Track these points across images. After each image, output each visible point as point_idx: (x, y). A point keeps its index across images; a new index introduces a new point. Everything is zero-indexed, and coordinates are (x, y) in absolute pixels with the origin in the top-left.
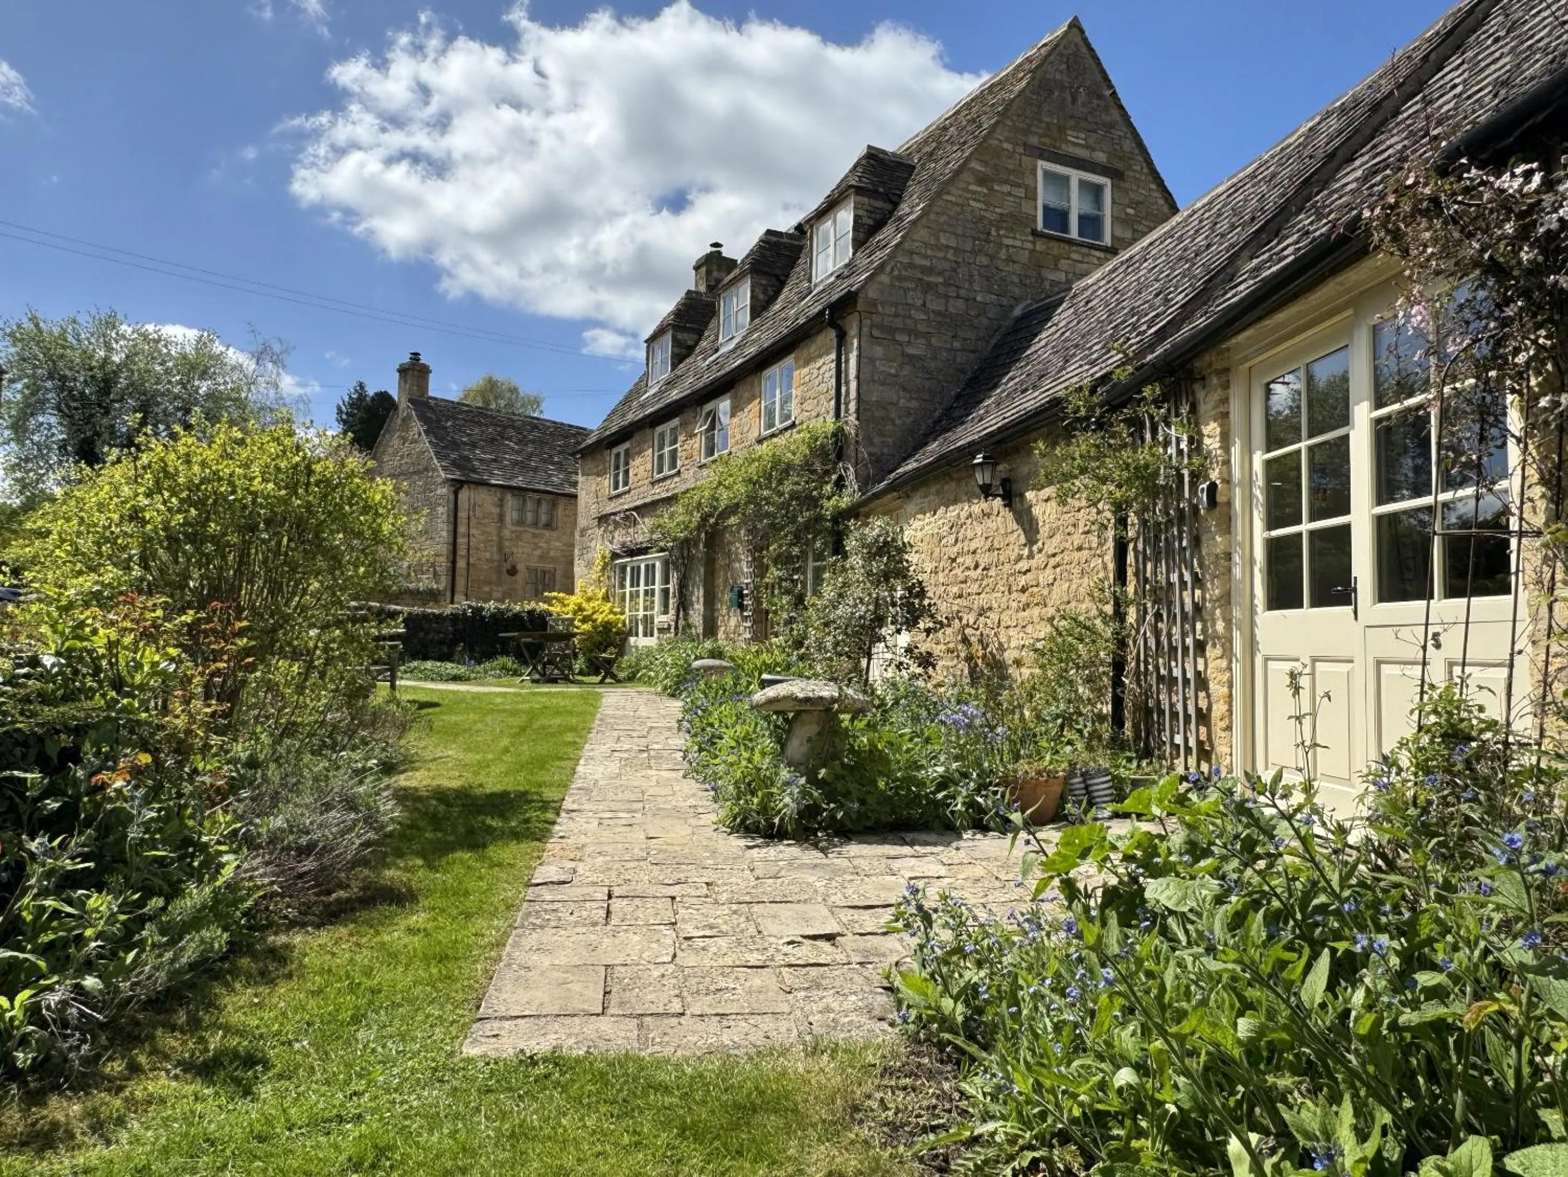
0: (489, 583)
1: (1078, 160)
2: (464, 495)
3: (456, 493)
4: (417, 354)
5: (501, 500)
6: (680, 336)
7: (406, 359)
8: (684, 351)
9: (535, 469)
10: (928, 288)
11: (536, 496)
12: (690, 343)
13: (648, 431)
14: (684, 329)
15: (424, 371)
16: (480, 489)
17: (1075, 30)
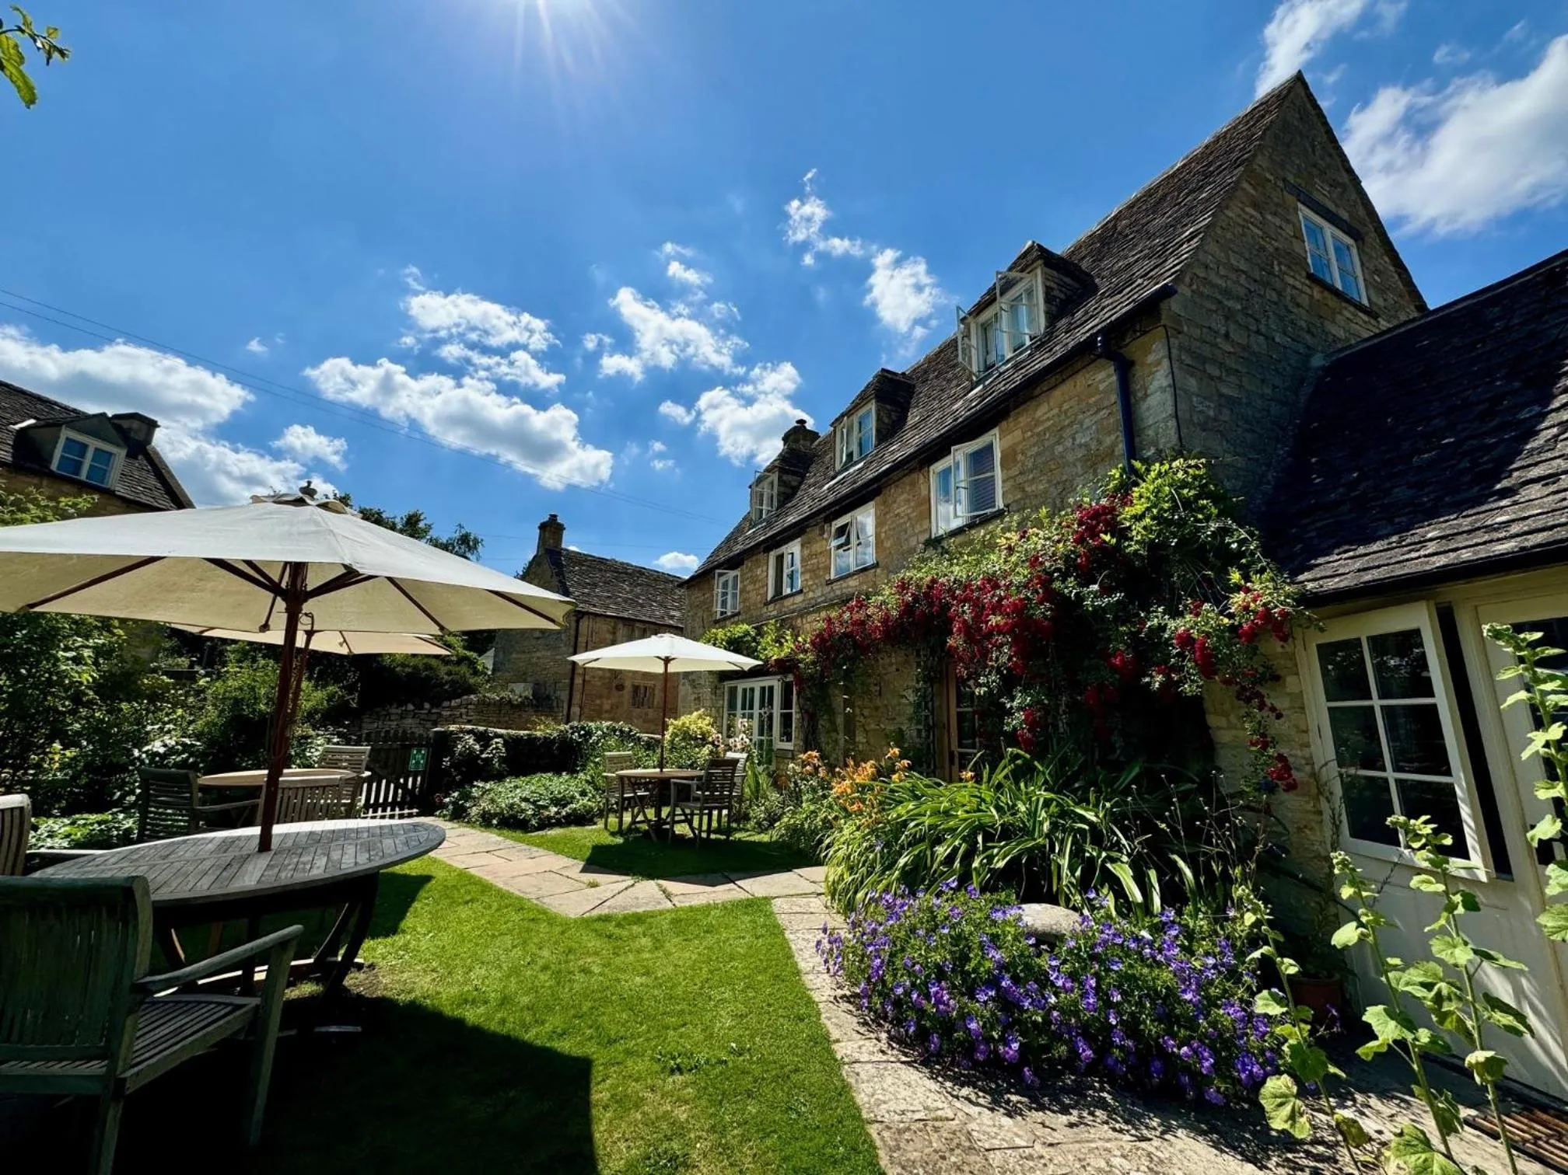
0: (600, 697)
1: (1329, 211)
2: (584, 624)
3: (577, 622)
4: (555, 516)
5: (614, 628)
6: (785, 477)
7: (546, 519)
8: (789, 491)
9: (642, 606)
10: (1229, 316)
11: (641, 626)
12: (794, 484)
13: (761, 556)
14: (787, 472)
15: (560, 528)
16: (598, 619)
17: (1299, 84)
